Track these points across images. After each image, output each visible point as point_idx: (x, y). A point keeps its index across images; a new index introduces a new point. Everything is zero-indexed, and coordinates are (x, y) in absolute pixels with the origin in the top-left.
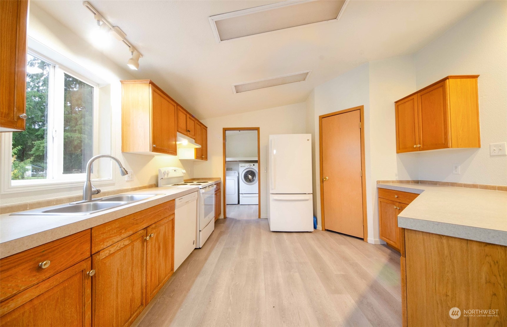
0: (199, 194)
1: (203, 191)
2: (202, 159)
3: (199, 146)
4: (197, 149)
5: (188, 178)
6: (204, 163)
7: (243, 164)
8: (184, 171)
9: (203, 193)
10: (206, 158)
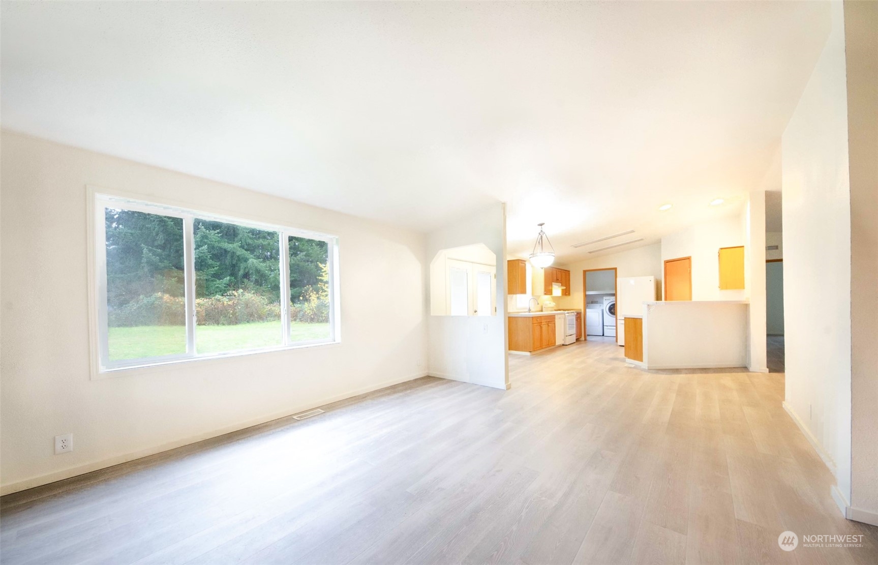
0: (565, 316)
1: (568, 314)
2: (566, 295)
3: (564, 288)
4: (563, 290)
5: (556, 309)
6: (568, 298)
7: (608, 298)
8: (555, 304)
9: (568, 316)
10: (569, 294)
